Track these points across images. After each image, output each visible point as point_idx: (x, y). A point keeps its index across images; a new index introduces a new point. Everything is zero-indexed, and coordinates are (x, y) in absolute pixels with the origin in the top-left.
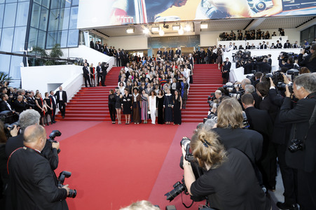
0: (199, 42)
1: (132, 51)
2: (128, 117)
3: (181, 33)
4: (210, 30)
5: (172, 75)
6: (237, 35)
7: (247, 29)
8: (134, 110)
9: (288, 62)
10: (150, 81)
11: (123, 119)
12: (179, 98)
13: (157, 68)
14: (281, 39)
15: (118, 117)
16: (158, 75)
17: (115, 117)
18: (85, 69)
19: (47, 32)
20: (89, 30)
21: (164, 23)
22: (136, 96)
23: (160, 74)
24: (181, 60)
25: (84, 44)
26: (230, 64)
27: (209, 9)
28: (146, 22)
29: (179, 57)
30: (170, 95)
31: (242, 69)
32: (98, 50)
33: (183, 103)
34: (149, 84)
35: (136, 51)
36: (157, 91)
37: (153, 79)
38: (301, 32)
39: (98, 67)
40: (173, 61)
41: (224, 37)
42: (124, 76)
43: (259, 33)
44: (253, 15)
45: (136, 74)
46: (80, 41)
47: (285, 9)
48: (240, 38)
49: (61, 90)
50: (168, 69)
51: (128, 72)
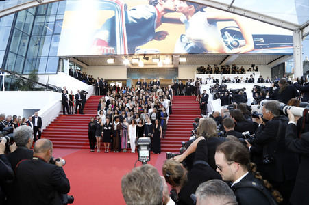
0: (177, 75)
1: (111, 81)
2: (107, 146)
3: (160, 65)
4: (188, 64)
6: (213, 69)
7: (223, 64)
8: (114, 138)
9: (261, 94)
10: (130, 110)
11: (102, 148)
12: (159, 127)
13: (137, 97)
14: (254, 74)
16: (138, 104)
17: (94, 145)
18: (64, 96)
19: (25, 57)
20: (69, 58)
21: (144, 55)
24: (160, 90)
25: (63, 72)
26: (207, 96)
27: (188, 44)
28: (127, 53)
29: (158, 88)
31: (219, 101)
32: (77, 78)
33: (163, 133)
34: (129, 113)
35: (115, 81)
36: (137, 120)
37: (133, 109)
38: (272, 69)
39: (77, 95)
40: (152, 91)
41: (201, 70)
43: (234, 68)
44: (228, 51)
45: (117, 103)
46: (59, 68)
47: (256, 47)
48: (217, 72)
49: (36, 116)
50: (148, 99)
51: (108, 100)
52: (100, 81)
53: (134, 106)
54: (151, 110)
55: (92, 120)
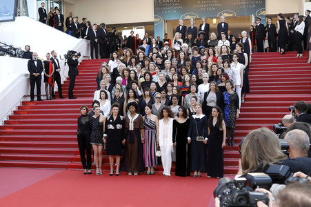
1: (123, 26)
2: (116, 162)
5: (205, 76)
10: (159, 89)
12: (219, 123)
13: (175, 61)
15: (97, 160)
16: (176, 77)
22: (132, 118)
23: (180, 74)
30: (202, 116)
33: (229, 136)
34: (158, 95)
35: (130, 26)
36: (175, 109)
37: (165, 85)
40: (207, 46)
42: (107, 77)
45: (132, 75)
50: (198, 65)
51: (115, 69)
52: (99, 29)
53: (169, 80)
54: (204, 88)
55: (83, 111)
